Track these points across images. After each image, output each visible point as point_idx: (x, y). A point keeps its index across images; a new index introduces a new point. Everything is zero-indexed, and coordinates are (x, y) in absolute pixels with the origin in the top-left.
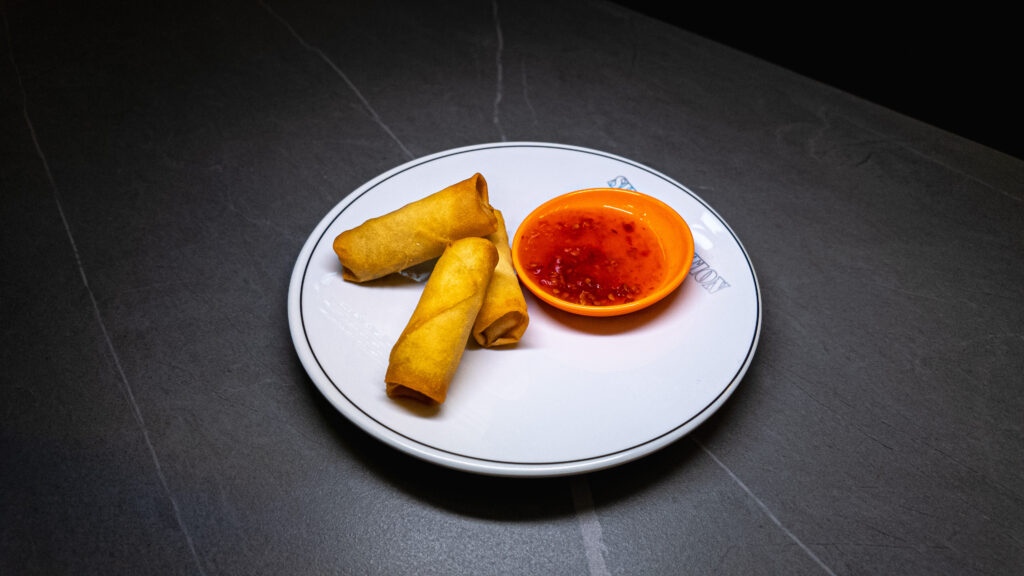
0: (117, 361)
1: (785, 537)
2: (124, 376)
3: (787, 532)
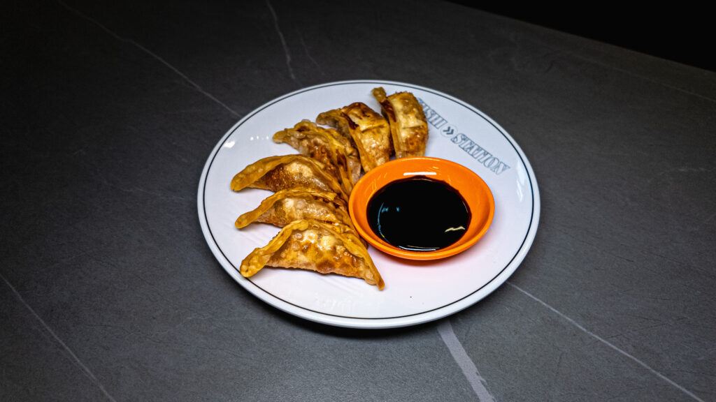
0: (52, 333)
1: (590, 338)
2: (64, 344)
3: (592, 334)
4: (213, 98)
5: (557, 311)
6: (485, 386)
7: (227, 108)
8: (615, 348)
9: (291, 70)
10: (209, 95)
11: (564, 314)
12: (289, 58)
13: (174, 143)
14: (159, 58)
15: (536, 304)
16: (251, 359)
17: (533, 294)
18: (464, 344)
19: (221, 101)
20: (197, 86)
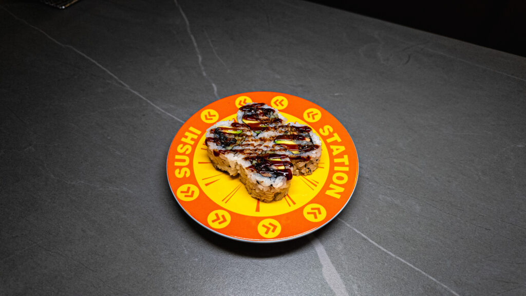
4: (140, 96)
5: (434, 279)
7: (151, 104)
9: (203, 68)
10: (137, 94)
11: (440, 281)
12: (200, 58)
13: (109, 138)
14: (94, 61)
15: (416, 273)
17: (414, 265)
19: (147, 98)
20: (126, 85)
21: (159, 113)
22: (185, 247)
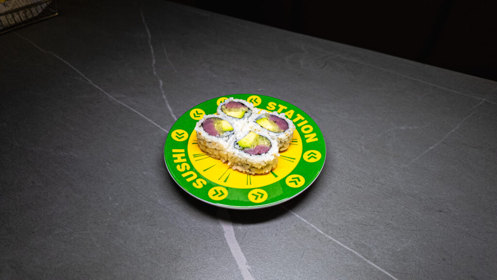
1: (326, 238)
3: (326, 235)
4: (99, 88)
5: (305, 221)
6: (250, 272)
7: (107, 94)
8: (342, 245)
9: (154, 69)
10: (97, 87)
11: (310, 222)
12: (154, 62)
13: (68, 118)
14: (68, 64)
16: (94, 258)
18: (240, 244)
19: (104, 90)
20: (89, 81)
21: (111, 100)
22: (110, 195)
